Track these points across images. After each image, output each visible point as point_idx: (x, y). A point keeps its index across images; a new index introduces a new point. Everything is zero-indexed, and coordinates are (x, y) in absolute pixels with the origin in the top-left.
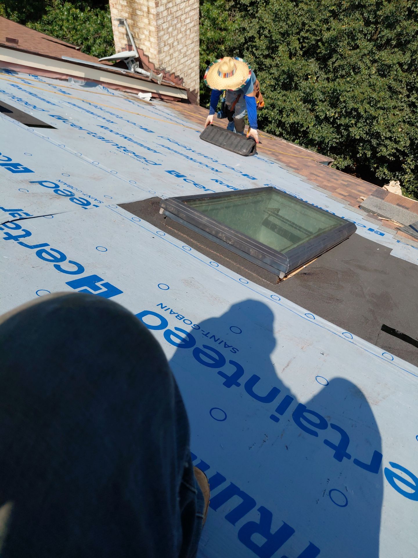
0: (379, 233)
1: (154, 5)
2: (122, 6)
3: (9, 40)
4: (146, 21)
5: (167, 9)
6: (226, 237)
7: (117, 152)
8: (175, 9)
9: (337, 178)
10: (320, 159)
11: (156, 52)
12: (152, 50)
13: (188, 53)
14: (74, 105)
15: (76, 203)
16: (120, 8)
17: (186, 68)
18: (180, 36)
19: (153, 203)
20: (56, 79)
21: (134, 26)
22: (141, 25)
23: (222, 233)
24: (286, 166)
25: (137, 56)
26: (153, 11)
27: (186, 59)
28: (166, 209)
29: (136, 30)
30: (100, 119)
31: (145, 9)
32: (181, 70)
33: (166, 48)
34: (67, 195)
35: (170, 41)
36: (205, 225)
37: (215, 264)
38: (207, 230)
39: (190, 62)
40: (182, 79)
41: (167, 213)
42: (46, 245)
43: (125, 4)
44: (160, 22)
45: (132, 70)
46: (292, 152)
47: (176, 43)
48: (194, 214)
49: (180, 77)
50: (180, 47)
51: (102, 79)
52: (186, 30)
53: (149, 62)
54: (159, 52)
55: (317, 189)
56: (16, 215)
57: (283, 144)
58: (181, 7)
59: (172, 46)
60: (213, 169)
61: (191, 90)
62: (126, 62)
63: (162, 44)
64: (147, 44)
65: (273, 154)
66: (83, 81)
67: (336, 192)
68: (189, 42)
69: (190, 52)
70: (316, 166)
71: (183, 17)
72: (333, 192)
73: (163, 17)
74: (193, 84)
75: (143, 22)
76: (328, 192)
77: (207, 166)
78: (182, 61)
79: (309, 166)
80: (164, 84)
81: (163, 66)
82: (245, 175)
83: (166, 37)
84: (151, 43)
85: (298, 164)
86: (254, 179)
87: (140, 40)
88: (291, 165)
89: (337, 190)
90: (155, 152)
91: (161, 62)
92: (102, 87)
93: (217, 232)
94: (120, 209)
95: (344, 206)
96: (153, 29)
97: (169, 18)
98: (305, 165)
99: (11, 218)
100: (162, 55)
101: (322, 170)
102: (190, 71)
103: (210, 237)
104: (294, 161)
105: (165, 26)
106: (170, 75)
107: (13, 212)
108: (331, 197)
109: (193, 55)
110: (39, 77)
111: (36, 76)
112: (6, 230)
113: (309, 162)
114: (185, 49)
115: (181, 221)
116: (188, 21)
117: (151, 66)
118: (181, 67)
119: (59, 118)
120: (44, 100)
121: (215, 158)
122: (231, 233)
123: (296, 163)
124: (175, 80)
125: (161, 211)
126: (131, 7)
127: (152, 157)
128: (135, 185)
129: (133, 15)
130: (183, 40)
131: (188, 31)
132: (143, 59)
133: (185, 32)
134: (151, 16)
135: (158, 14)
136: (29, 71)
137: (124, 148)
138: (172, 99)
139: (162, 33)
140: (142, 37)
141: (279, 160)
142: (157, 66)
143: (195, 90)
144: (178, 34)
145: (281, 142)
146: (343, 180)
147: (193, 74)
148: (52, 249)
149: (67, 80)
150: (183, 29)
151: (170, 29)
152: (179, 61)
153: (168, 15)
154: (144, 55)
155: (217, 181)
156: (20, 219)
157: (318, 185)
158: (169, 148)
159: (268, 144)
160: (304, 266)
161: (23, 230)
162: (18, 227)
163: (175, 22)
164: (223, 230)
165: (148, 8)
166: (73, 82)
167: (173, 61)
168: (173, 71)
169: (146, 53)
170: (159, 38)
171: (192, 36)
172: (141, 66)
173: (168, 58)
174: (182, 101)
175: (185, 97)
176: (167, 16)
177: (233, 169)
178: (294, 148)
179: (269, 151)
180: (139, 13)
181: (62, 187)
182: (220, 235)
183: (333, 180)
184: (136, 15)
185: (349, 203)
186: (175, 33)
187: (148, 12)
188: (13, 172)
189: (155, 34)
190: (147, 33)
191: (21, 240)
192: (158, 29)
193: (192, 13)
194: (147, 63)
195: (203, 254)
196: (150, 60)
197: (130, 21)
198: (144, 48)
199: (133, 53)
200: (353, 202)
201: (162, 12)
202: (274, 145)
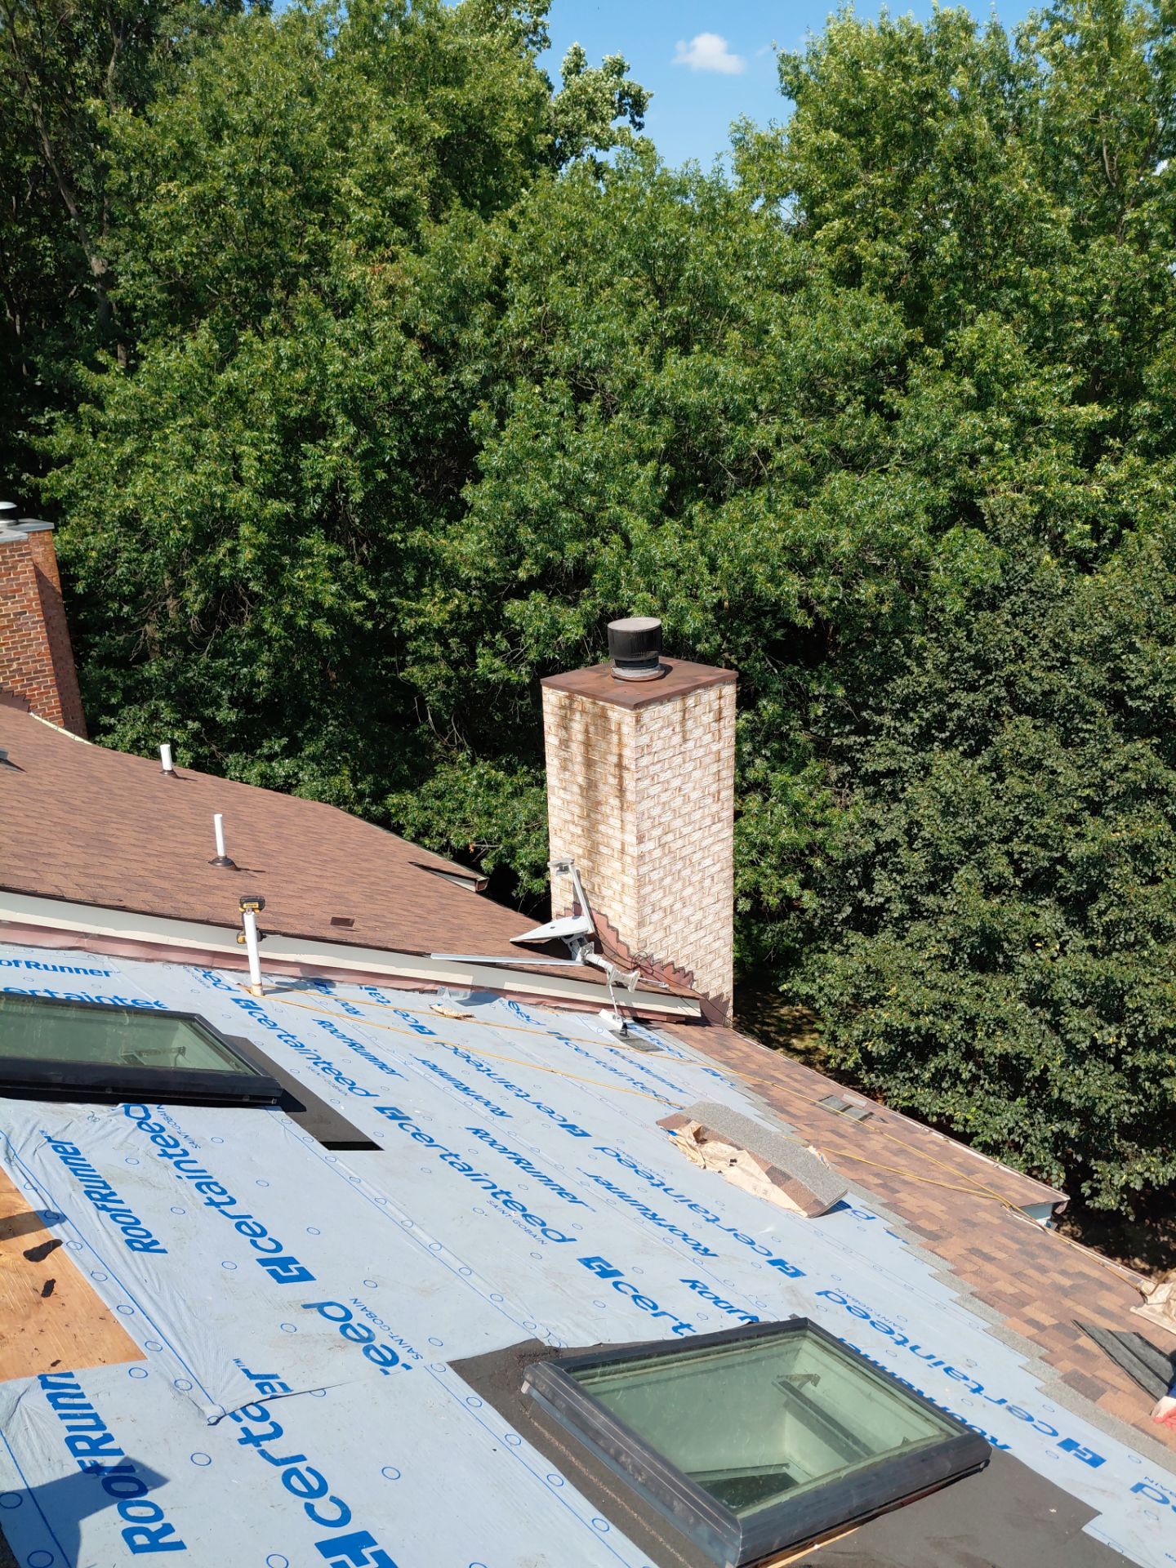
0: (1089, 1456)
1: (634, 840)
2: (573, 835)
3: (337, 922)
4: (617, 865)
5: (662, 846)
6: (634, 1466)
7: (489, 1209)
8: (680, 843)
9: (1049, 1263)
10: (1023, 1195)
11: (633, 924)
12: (625, 920)
13: (706, 922)
14: (434, 1068)
15: (373, 1359)
16: (568, 837)
17: (702, 952)
18: (690, 890)
19: (522, 1357)
20: (414, 990)
21: (592, 871)
22: (605, 871)
23: (628, 1455)
24: (907, 1226)
25: (591, 930)
26: (633, 850)
27: (701, 933)
28: (533, 1385)
29: (597, 880)
30: (479, 1106)
31: (618, 846)
32: (687, 957)
33: (656, 917)
34: (362, 1340)
35: (666, 903)
36: (597, 1432)
37: (603, 1522)
38: (601, 1443)
39: (710, 938)
40: (691, 973)
41: (535, 1394)
42: (301, 1458)
43: (578, 831)
44: (644, 869)
45: (579, 958)
46: (947, 1173)
47: (678, 906)
48: (581, 1406)
49: (687, 970)
50: (687, 912)
51: (508, 986)
52: (703, 879)
53: (618, 941)
54: (641, 924)
55: (967, 1305)
56: (267, 1388)
57: (931, 1146)
58: (692, 839)
59: (669, 911)
60: (697, 1247)
61: (712, 995)
62: (567, 942)
63: (648, 910)
64: (617, 906)
65: (884, 1186)
66: (469, 992)
67: (1021, 1316)
68: (707, 901)
69: (710, 919)
70: (997, 1221)
71: (696, 857)
72: (1011, 1316)
73: (652, 861)
74: (717, 983)
75: (611, 867)
76: (997, 1314)
77: (685, 1237)
78: (692, 938)
79: (975, 1225)
80: (647, 987)
81: (648, 951)
82: (773, 1263)
83: (658, 895)
84: (625, 905)
85: (944, 1217)
86: (797, 1273)
87: (603, 898)
88: (923, 1223)
89: (1029, 1311)
90: (574, 1200)
91: (643, 943)
92: (506, 1001)
93: (619, 1453)
94: (452, 1376)
95: (1023, 1360)
96: (630, 881)
97: (666, 861)
98: (965, 1221)
99: (258, 1396)
100: (645, 930)
101: (1012, 1239)
102: (710, 957)
103: (606, 1461)
104: (937, 1208)
105: (655, 876)
106: (663, 968)
107: (263, 1381)
108: (996, 1332)
109: (719, 925)
110: (379, 990)
111: (372, 990)
112: (246, 1422)
113: (985, 1209)
114: (699, 915)
115: (558, 1415)
116: (708, 862)
117: (622, 951)
118: (689, 950)
119: (395, 1115)
120: (374, 1059)
121: (715, 1211)
122: (643, 1458)
123: (940, 1215)
124: (674, 977)
125: (525, 1388)
126: (589, 838)
127: (561, 1216)
128: (499, 1305)
129: (593, 852)
130: (695, 899)
131: (708, 882)
132: (607, 936)
133: (701, 882)
134: (628, 859)
135: (641, 857)
136: (360, 979)
137: (508, 1193)
138: (665, 1018)
139: (648, 889)
140: (607, 892)
141: (894, 1207)
142: (634, 951)
143: (721, 996)
144: (684, 888)
145: (927, 1138)
146: (1063, 1273)
147: (718, 963)
148: (309, 1469)
149: (435, 992)
150: (696, 878)
151: (668, 881)
152: (685, 939)
153: (665, 855)
154: (609, 926)
155: (694, 1284)
156: (273, 1398)
157: (975, 1289)
158: (609, 1186)
159: (885, 1148)
160: (817, 1547)
161: (272, 1424)
162: (265, 1416)
163: (679, 865)
164: (629, 1447)
165: (623, 844)
166: (446, 996)
167: (671, 939)
168: (670, 960)
169: (612, 924)
170: (641, 899)
171: (715, 890)
172: (599, 950)
173: (660, 935)
174: (688, 1021)
175: (696, 1012)
176: (660, 858)
177: (752, 1243)
178: (958, 1160)
179: (877, 1175)
180: (603, 849)
181: (358, 1318)
182: (623, 1458)
183: (1031, 1272)
184: (598, 853)
185: (1044, 1351)
186: (679, 885)
187: (623, 851)
188: (281, 1280)
189: (632, 891)
190: (618, 887)
191: (265, 1445)
192: (641, 882)
193: (716, 848)
194: (613, 943)
195: (588, 1497)
196: (621, 938)
197: (585, 863)
198: (610, 914)
199: (583, 925)
200: (1058, 1347)
201: (650, 852)
202: (901, 1152)
